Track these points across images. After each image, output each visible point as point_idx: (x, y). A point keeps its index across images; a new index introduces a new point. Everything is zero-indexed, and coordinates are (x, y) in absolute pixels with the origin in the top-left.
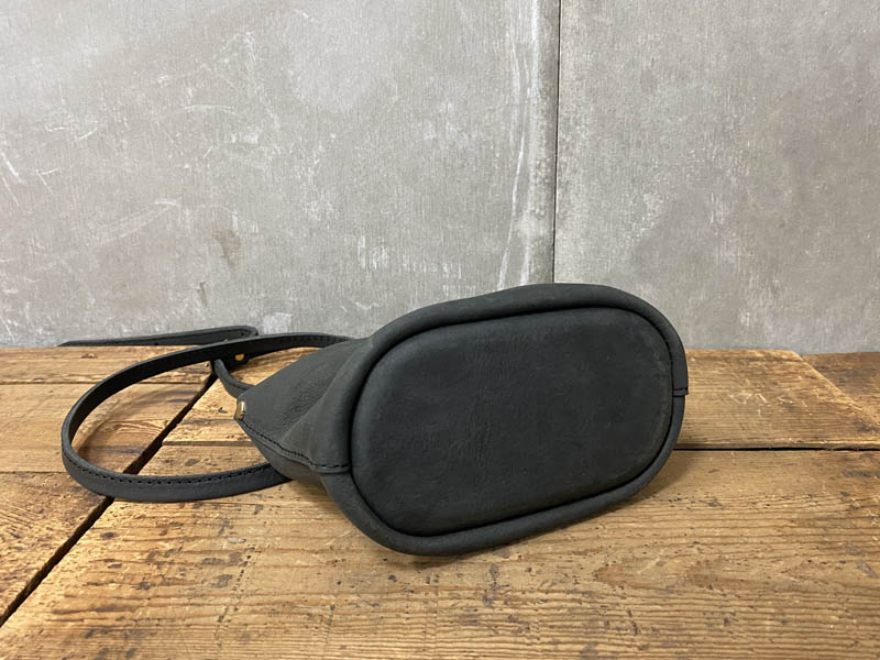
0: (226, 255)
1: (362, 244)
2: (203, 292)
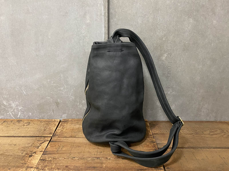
0: (57, 105)
1: (78, 104)
2: (53, 111)
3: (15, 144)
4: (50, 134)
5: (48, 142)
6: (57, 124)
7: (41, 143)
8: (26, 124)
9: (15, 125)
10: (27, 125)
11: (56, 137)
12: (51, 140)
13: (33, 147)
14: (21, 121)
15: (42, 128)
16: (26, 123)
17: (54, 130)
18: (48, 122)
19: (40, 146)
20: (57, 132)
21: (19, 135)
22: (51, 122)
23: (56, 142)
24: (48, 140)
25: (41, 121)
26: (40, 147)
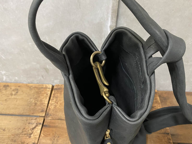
0: (46, 71)
2: (43, 77)
3: (4, 128)
4: (42, 111)
5: (41, 126)
6: (49, 93)
7: (33, 129)
8: (14, 93)
9: (2, 93)
10: (15, 95)
11: (49, 118)
12: (44, 124)
13: (25, 134)
14: (8, 86)
15: (32, 100)
16: (13, 91)
17: (46, 105)
18: (39, 89)
19: (32, 133)
20: (50, 109)
21: (8, 112)
22: (42, 89)
23: (50, 127)
24: (41, 122)
25: (30, 88)
26: (32, 135)
